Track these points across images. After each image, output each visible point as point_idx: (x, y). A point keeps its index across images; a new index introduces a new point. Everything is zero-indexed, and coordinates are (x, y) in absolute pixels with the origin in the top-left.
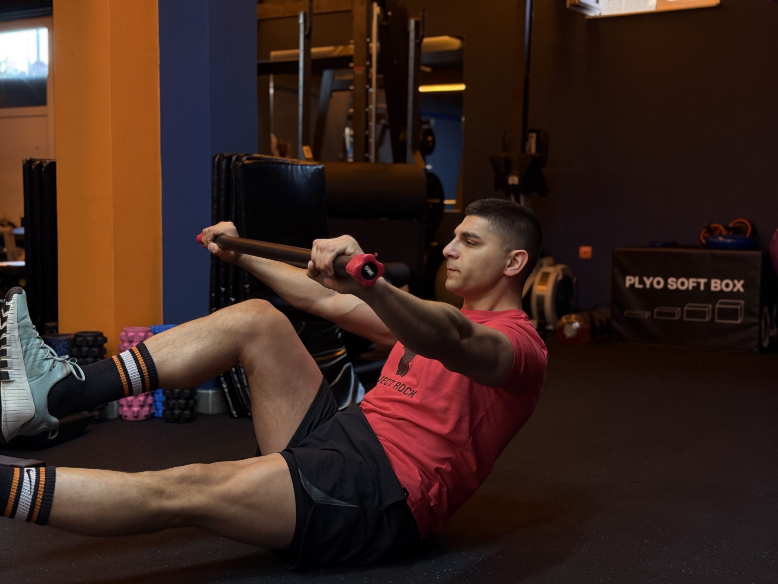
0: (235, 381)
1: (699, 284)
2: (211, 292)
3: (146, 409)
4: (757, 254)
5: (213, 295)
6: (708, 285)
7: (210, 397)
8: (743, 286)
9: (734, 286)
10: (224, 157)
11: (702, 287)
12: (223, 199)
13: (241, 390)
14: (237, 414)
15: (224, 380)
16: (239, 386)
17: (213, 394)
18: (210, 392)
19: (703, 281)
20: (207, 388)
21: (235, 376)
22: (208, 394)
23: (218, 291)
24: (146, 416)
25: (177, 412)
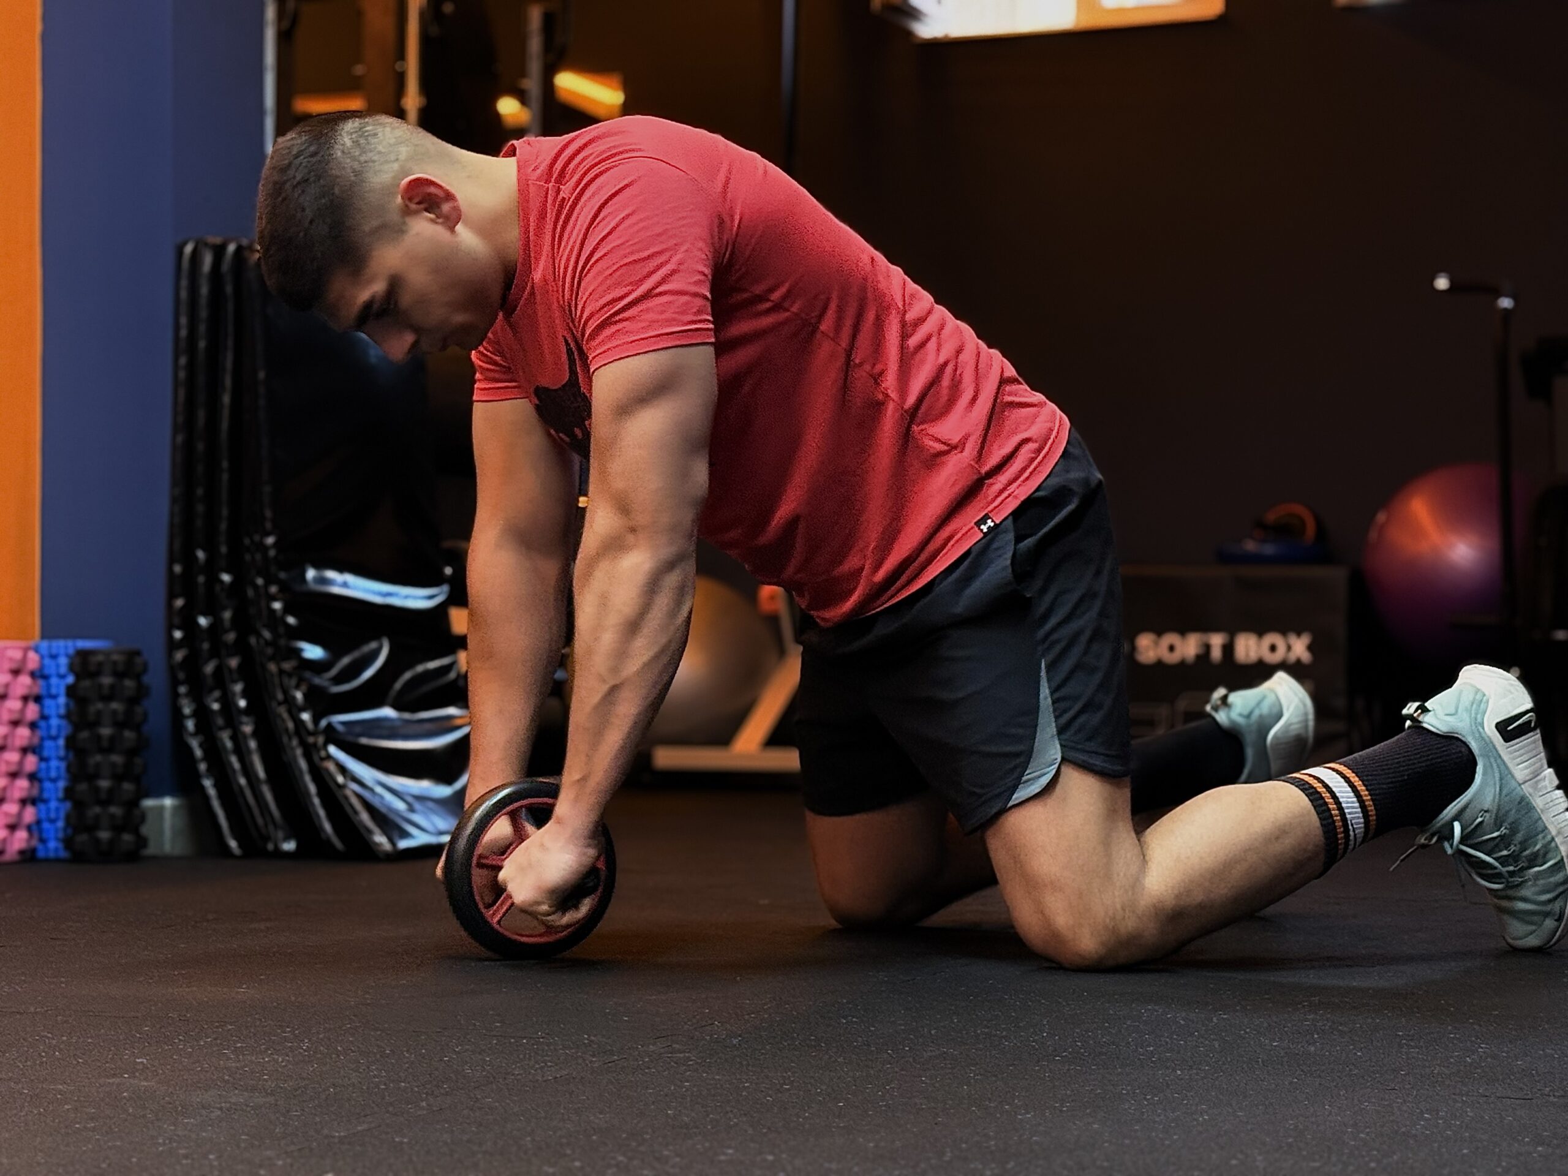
0: (234, 771)
1: (1208, 647)
2: (171, 561)
3: (22, 835)
4: (1337, 576)
5: (177, 569)
6: (1228, 649)
7: (167, 815)
8: (1310, 648)
9: (1289, 648)
10: (206, 244)
11: (1216, 654)
12: (202, 344)
13: (248, 793)
14: (240, 846)
15: (208, 770)
16: (243, 781)
17: (175, 809)
18: (168, 802)
19: (1217, 641)
20: (160, 794)
21: (234, 760)
22: (162, 808)
23: (188, 560)
24: (21, 852)
25: (104, 835)
